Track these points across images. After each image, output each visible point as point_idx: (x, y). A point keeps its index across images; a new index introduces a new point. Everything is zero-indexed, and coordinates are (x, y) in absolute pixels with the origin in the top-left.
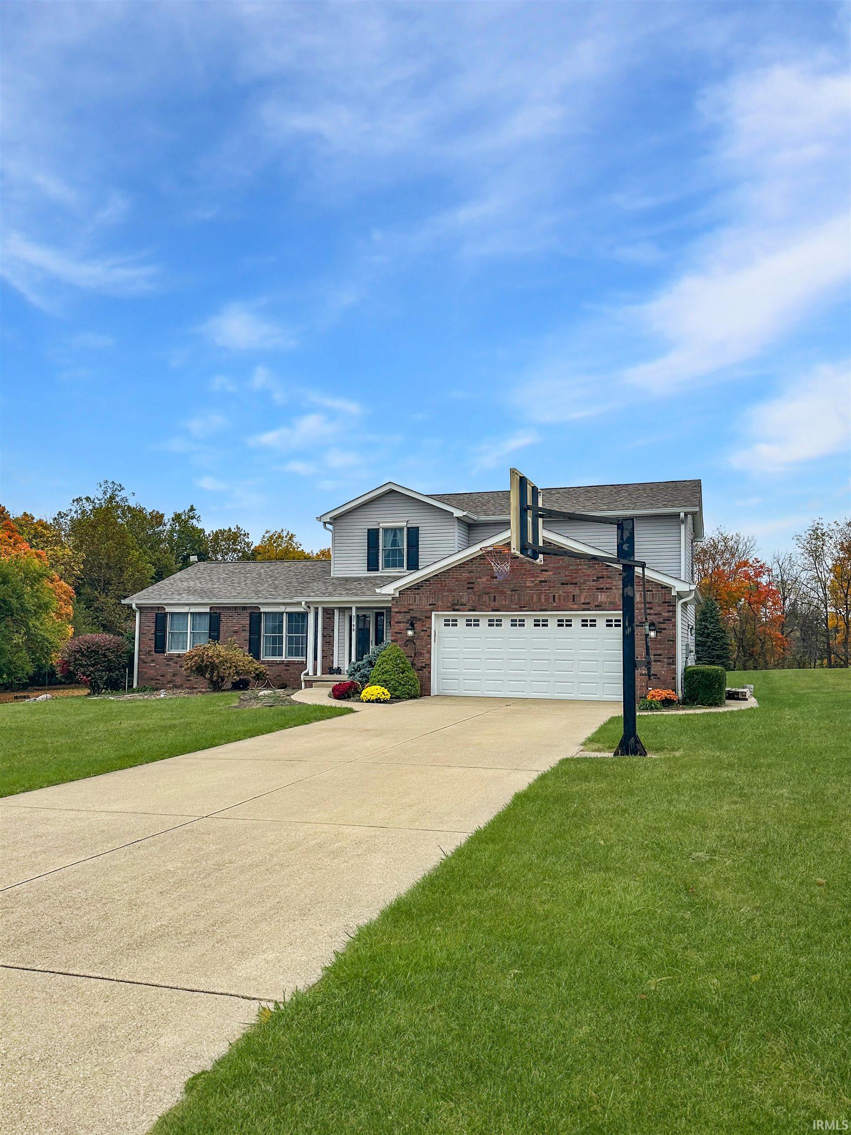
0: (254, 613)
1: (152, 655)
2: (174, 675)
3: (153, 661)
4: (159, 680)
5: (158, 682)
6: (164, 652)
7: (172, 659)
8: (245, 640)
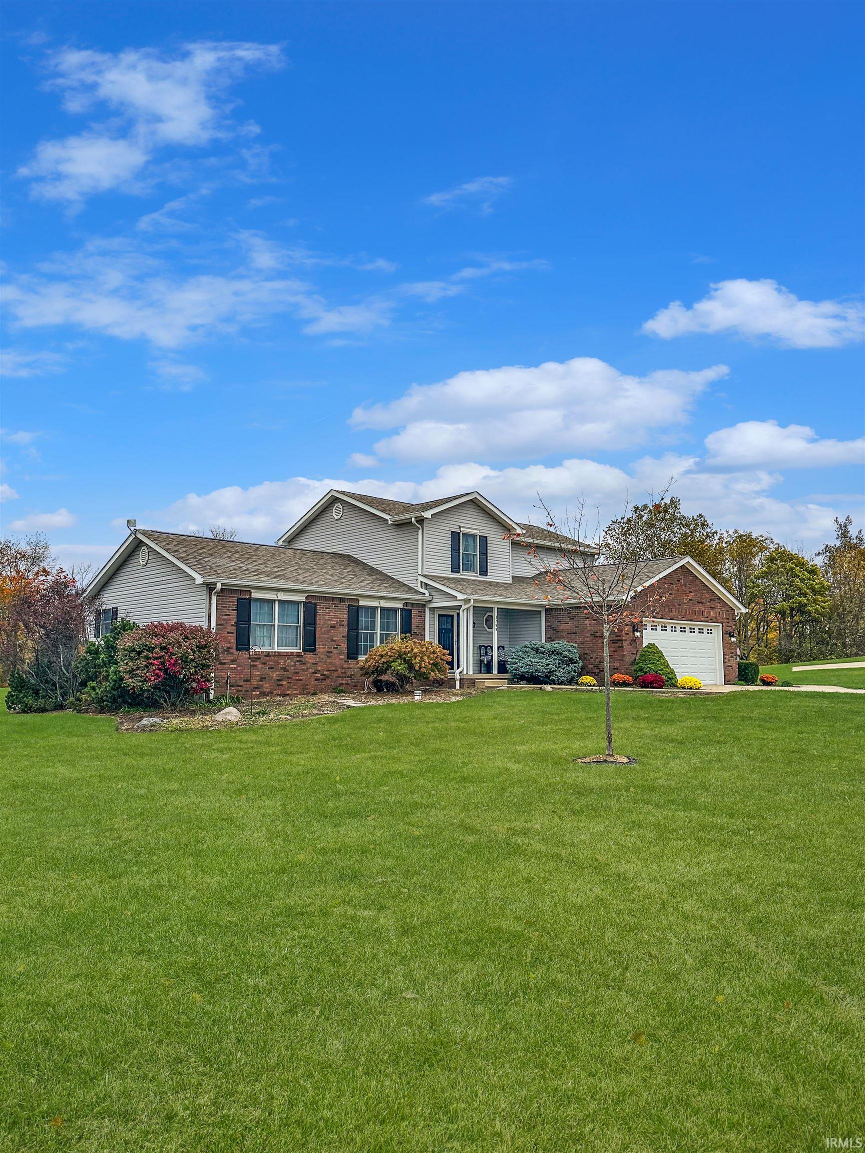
0: (353, 606)
1: (232, 653)
2: (262, 679)
3: (233, 661)
4: (241, 686)
5: (240, 688)
6: (248, 650)
7: (260, 658)
8: (343, 637)
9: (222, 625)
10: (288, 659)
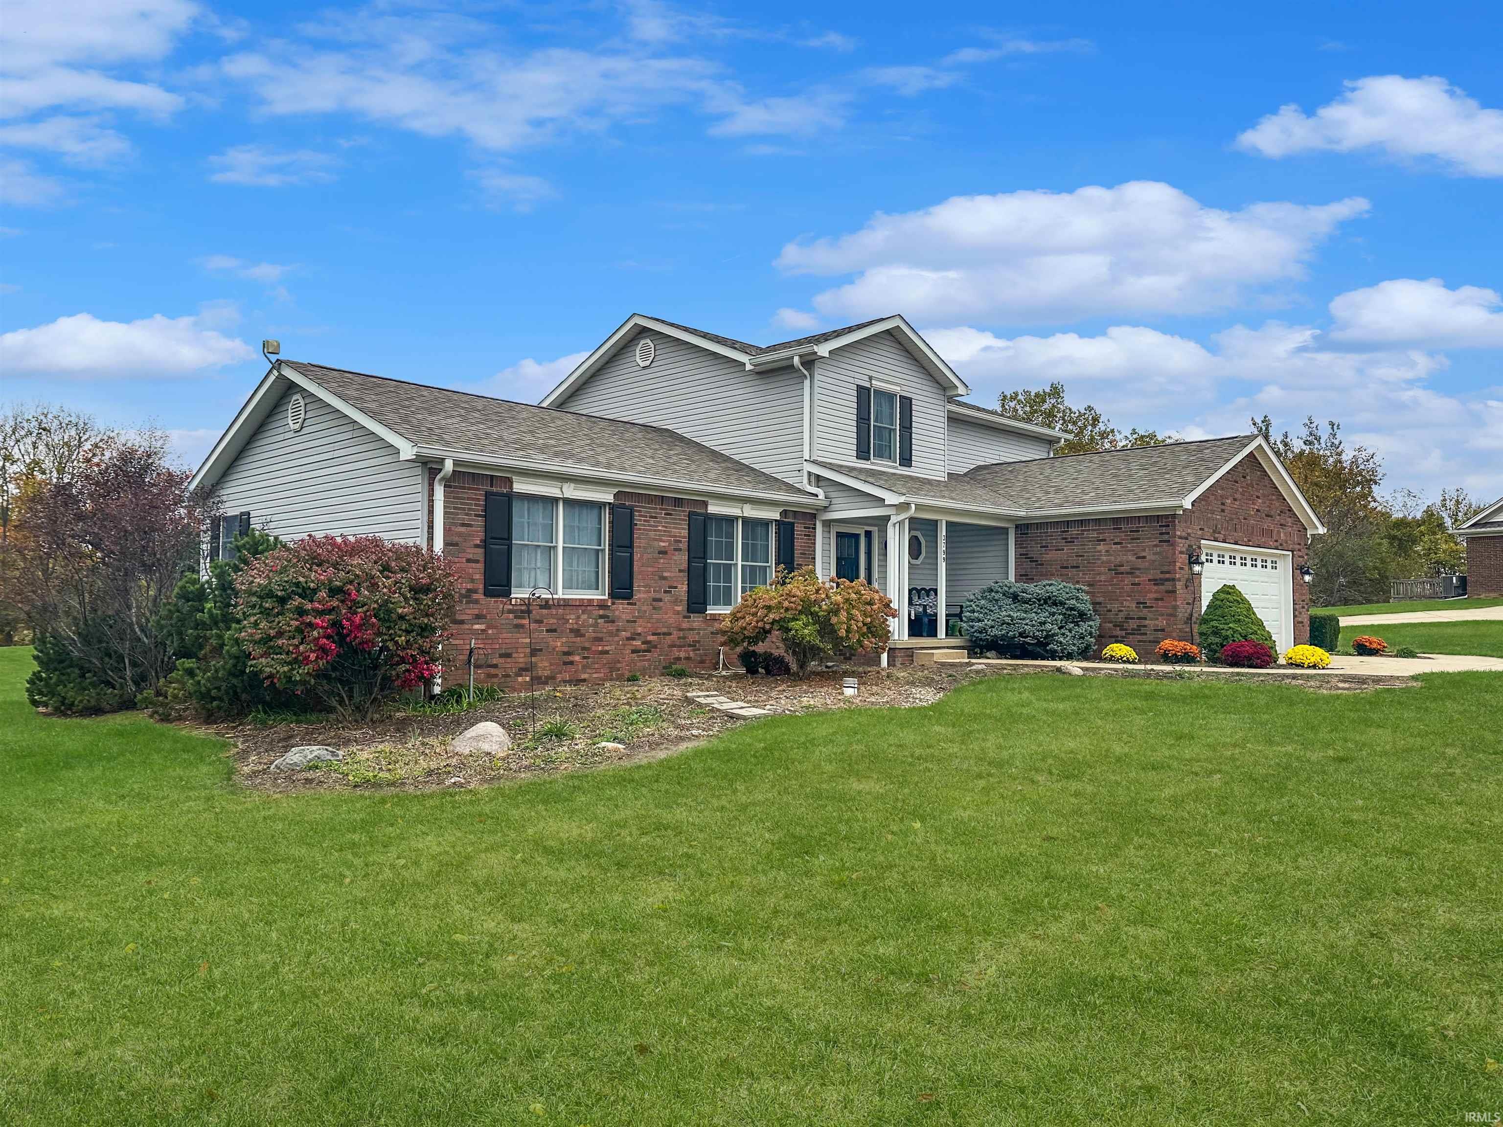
0: (696, 514)
1: (477, 602)
2: (534, 652)
3: (479, 617)
4: (495, 666)
5: (493, 671)
6: (507, 594)
7: (530, 612)
8: (680, 571)
9: (457, 545)
10: (583, 613)
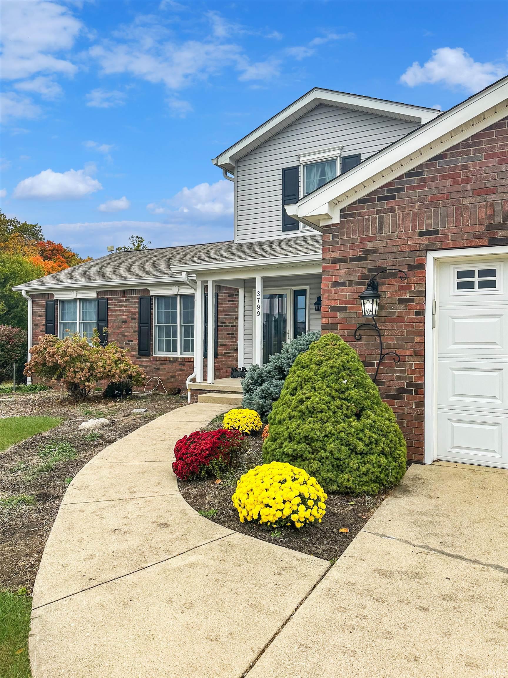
0: (143, 297)
9: (37, 325)
